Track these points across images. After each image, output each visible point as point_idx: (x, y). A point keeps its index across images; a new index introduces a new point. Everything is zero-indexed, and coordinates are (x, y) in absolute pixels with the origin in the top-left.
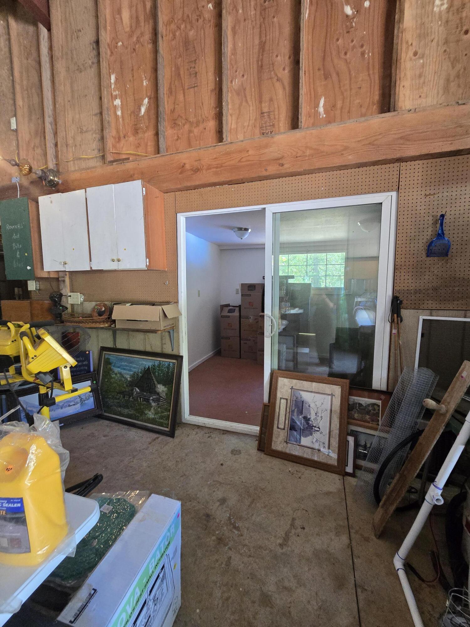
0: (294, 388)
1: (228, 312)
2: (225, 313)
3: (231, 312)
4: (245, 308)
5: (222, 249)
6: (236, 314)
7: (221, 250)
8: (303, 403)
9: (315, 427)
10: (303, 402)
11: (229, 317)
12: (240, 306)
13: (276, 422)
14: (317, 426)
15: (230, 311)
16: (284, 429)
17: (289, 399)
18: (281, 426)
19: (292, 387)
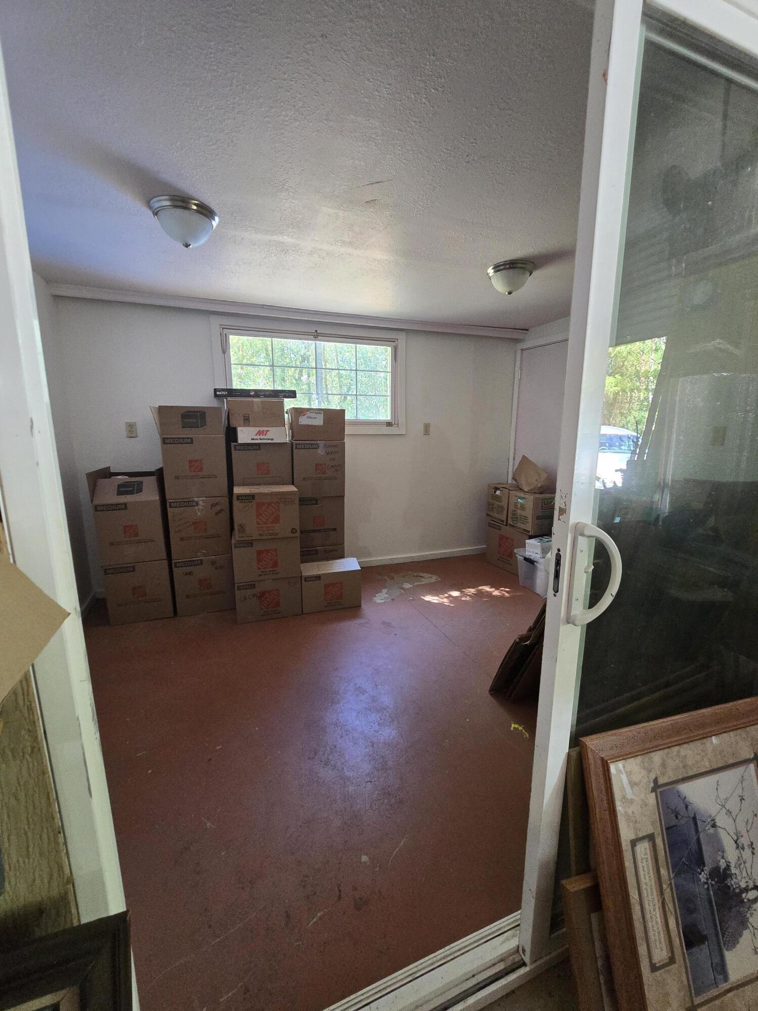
0: (661, 781)
1: (120, 493)
2: (109, 494)
3: (131, 493)
4: (177, 478)
5: (61, 293)
6: (149, 494)
7: (57, 298)
8: (696, 824)
9: (746, 890)
10: (694, 818)
11: (125, 506)
12: (159, 474)
13: (642, 950)
14: (751, 885)
15: (123, 489)
16: (672, 960)
17: (657, 831)
18: (660, 954)
19: (656, 781)
